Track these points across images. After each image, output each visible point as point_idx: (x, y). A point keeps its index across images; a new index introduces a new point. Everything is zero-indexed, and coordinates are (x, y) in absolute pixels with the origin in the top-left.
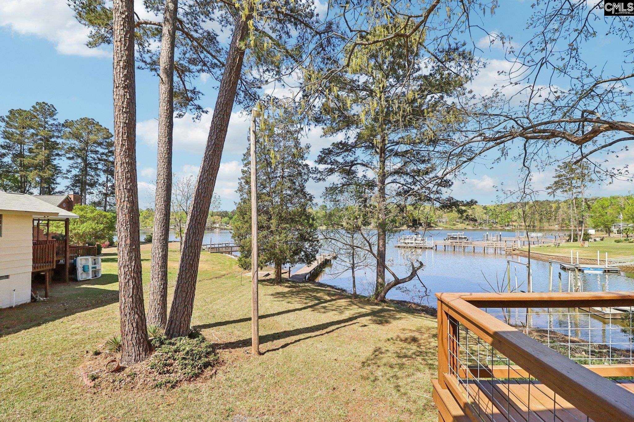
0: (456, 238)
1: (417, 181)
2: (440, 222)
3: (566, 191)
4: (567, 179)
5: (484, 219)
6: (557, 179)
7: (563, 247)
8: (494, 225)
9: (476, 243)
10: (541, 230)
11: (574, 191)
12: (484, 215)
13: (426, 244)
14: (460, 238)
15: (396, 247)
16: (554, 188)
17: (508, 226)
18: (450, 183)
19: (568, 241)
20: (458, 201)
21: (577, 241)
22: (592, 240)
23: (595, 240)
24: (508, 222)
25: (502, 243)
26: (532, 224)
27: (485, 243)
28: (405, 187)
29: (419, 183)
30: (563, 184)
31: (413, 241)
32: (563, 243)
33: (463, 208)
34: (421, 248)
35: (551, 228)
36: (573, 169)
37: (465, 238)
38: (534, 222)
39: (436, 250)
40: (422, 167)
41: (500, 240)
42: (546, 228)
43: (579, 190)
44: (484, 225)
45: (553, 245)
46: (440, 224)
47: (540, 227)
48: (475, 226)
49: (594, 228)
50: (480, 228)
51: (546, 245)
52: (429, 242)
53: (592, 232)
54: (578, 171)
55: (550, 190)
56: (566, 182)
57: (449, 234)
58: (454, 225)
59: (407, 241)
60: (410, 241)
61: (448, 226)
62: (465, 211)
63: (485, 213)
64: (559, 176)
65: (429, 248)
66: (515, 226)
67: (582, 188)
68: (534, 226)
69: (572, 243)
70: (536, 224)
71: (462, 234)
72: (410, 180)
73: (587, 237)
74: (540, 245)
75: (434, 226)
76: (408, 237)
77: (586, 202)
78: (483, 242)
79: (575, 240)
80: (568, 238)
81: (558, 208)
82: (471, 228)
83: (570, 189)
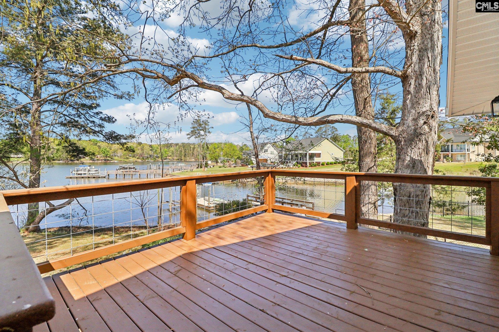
0: (126, 168)
1: (82, 114)
2: (115, 156)
3: (197, 137)
4: (198, 130)
5: (150, 154)
6: (192, 129)
7: (194, 171)
8: (157, 159)
9: (141, 171)
10: (185, 161)
11: (201, 137)
12: (150, 152)
13: (100, 174)
14: (130, 168)
15: (67, 178)
16: (191, 135)
17: (166, 159)
18: (114, 120)
19: (198, 168)
20: (119, 135)
21: (202, 167)
22: (209, 167)
23: (210, 167)
24: (166, 157)
25: (160, 170)
26: (180, 158)
27: (149, 171)
28: (67, 118)
29: (83, 116)
30: (195, 133)
31: (86, 172)
32: (195, 169)
33: (124, 141)
34: (94, 177)
35: (190, 160)
36: (200, 124)
37: (134, 168)
38: (181, 157)
39: (108, 178)
40: (88, 102)
41: (159, 169)
42: (187, 160)
43: (203, 137)
44: (150, 159)
45: (189, 171)
46: (115, 158)
47: (185, 160)
48: (144, 159)
49: (210, 160)
50: (147, 161)
51: (186, 171)
52: (102, 172)
53: (209, 162)
54: (203, 126)
55: (189, 136)
56: (197, 132)
57: (121, 165)
58: (127, 158)
59: (79, 172)
60: (83, 172)
61: (122, 160)
62: (125, 143)
63: (151, 150)
64: (194, 128)
65: (102, 177)
66: (170, 159)
67: (205, 136)
68: (181, 160)
69: (199, 169)
70: (182, 158)
71: (132, 166)
72: (74, 112)
73: (207, 165)
74: (182, 171)
75: (110, 159)
76: (81, 168)
77: (207, 145)
78: (147, 170)
79: (201, 167)
80: (197, 166)
81: (194, 148)
82: (140, 161)
83: (199, 137)
